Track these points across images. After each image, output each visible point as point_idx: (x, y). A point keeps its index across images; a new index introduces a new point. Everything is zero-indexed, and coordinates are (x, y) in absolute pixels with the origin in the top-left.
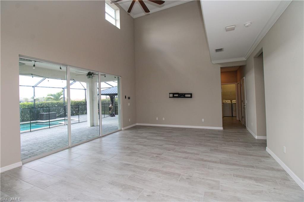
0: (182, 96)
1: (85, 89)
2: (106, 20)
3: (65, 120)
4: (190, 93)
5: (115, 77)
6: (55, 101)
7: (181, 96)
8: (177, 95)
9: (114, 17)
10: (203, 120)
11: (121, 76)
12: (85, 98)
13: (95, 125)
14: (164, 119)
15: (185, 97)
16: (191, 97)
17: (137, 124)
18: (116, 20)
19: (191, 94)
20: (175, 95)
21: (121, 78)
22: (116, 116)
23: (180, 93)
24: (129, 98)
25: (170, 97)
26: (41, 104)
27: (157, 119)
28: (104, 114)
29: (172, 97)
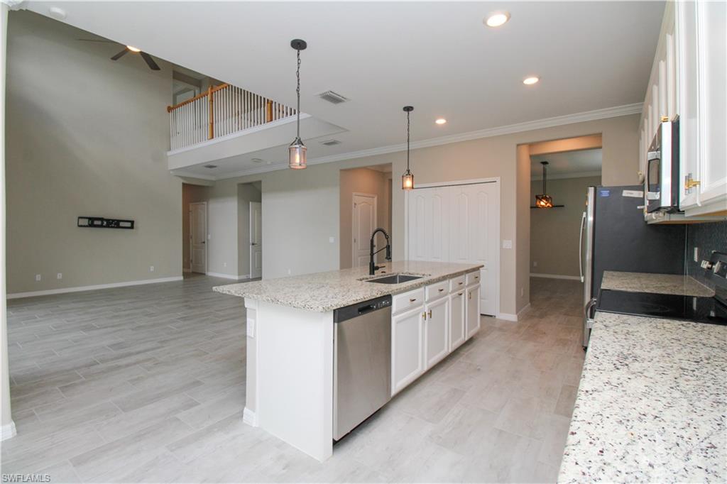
4: (131, 220)
7: (113, 224)
8: (100, 223)
14: (60, 276)
16: (132, 227)
19: (132, 222)
20: (96, 223)
23: (106, 218)
25: (79, 226)
29: (84, 226)
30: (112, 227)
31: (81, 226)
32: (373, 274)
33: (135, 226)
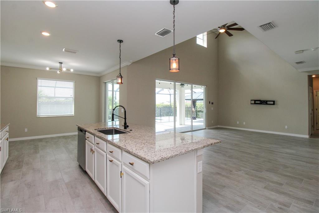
1: (170, 95)
4: (273, 100)
8: (259, 102)
10: (286, 127)
12: (170, 100)
14: (244, 123)
15: (267, 104)
17: (219, 126)
20: (257, 102)
22: (197, 119)
23: (261, 100)
25: (251, 104)
27: (238, 123)
28: (187, 117)
29: (253, 104)
30: (263, 104)
31: (252, 104)
32: (126, 129)
33: (275, 103)
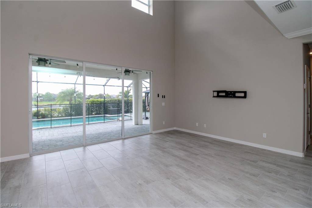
0: (231, 96)
2: (133, 7)
3: (118, 116)
4: (244, 91)
5: (147, 73)
6: (125, 99)
7: (230, 94)
8: (224, 94)
9: (147, 3)
10: (265, 135)
11: (152, 71)
13: (139, 123)
14: (205, 126)
15: (235, 97)
16: (245, 97)
17: (175, 128)
18: (149, 6)
19: (245, 93)
20: (221, 94)
21: (152, 74)
23: (227, 91)
24: (164, 97)
25: (213, 97)
26: (110, 101)
27: (197, 124)
29: (216, 97)
33: (247, 95)
